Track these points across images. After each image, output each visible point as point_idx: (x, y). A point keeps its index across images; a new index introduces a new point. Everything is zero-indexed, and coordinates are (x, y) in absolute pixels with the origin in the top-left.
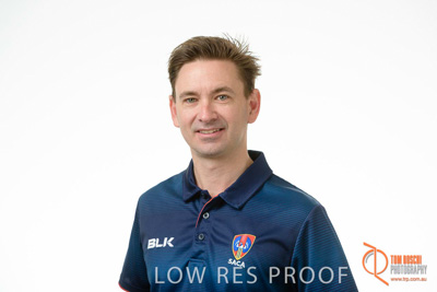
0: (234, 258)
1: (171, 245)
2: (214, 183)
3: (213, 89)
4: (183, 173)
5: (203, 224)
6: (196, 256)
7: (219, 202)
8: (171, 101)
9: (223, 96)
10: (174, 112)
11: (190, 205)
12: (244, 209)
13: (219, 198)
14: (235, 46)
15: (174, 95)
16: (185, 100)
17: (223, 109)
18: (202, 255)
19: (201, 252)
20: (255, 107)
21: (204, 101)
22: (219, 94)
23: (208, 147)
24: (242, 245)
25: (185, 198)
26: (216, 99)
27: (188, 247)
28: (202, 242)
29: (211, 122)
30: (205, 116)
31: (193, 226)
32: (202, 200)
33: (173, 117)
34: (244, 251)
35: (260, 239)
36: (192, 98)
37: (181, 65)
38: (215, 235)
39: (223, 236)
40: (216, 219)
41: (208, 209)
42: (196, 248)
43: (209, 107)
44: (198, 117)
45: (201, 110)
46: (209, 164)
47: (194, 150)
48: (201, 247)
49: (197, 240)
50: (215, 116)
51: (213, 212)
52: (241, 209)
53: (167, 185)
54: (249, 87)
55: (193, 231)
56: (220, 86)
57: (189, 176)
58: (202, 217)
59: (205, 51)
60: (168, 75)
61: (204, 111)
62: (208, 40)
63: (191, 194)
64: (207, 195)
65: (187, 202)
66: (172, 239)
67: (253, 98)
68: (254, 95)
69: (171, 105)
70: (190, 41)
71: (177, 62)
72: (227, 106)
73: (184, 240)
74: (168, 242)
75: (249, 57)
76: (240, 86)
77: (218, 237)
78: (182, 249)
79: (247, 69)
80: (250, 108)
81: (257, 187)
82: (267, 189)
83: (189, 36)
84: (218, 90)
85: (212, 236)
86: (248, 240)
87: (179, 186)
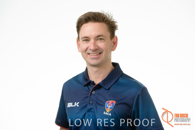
0: (106, 112)
1: (78, 106)
2: (97, 78)
3: (96, 36)
4: (83, 73)
5: (92, 96)
6: (89, 111)
7: (99, 87)
8: (77, 40)
9: (101, 39)
10: (79, 45)
11: (86, 88)
12: (111, 89)
13: (99, 84)
14: (106, 16)
15: (78, 38)
16: (84, 40)
17: (101, 44)
18: (92, 110)
19: (92, 109)
20: (115, 44)
21: (92, 41)
22: (99, 38)
23: (94, 62)
24: (109, 106)
25: (84, 84)
26: (97, 40)
27: (85, 106)
28: (92, 104)
29: (95, 50)
30: (92, 47)
31: (88, 97)
32: (92, 85)
33: (78, 48)
34: (111, 108)
35: (118, 103)
36: (87, 39)
37: (82, 25)
38: (97, 101)
39: (101, 102)
40: (98, 94)
41: (94, 89)
42: (89, 107)
43: (94, 44)
44: (89, 48)
45: (91, 45)
46: (95, 69)
47: (88, 63)
48: (91, 107)
49: (89, 103)
50: (97, 48)
51: (96, 91)
52: (109, 89)
53: (76, 78)
54: (113, 35)
55: (88, 99)
56: (99, 34)
57: (85, 74)
58: (91, 93)
59: (93, 18)
60: (76, 29)
61: (92, 45)
62: (95, 14)
63: (86, 83)
64: (93, 83)
65: (85, 86)
66: (78, 103)
67: (114, 40)
68: (115, 39)
69: (77, 42)
70: (86, 14)
71: (80, 23)
72: (103, 43)
73: (83, 103)
74: (77, 104)
75: (113, 22)
76: (108, 34)
77: (99, 102)
78: (82, 107)
79: (112, 27)
80: (113, 44)
81: (116, 79)
82: (121, 80)
83: (86, 12)
84: (98, 36)
85: (96, 101)
86: (112, 103)
87: (81, 79)
